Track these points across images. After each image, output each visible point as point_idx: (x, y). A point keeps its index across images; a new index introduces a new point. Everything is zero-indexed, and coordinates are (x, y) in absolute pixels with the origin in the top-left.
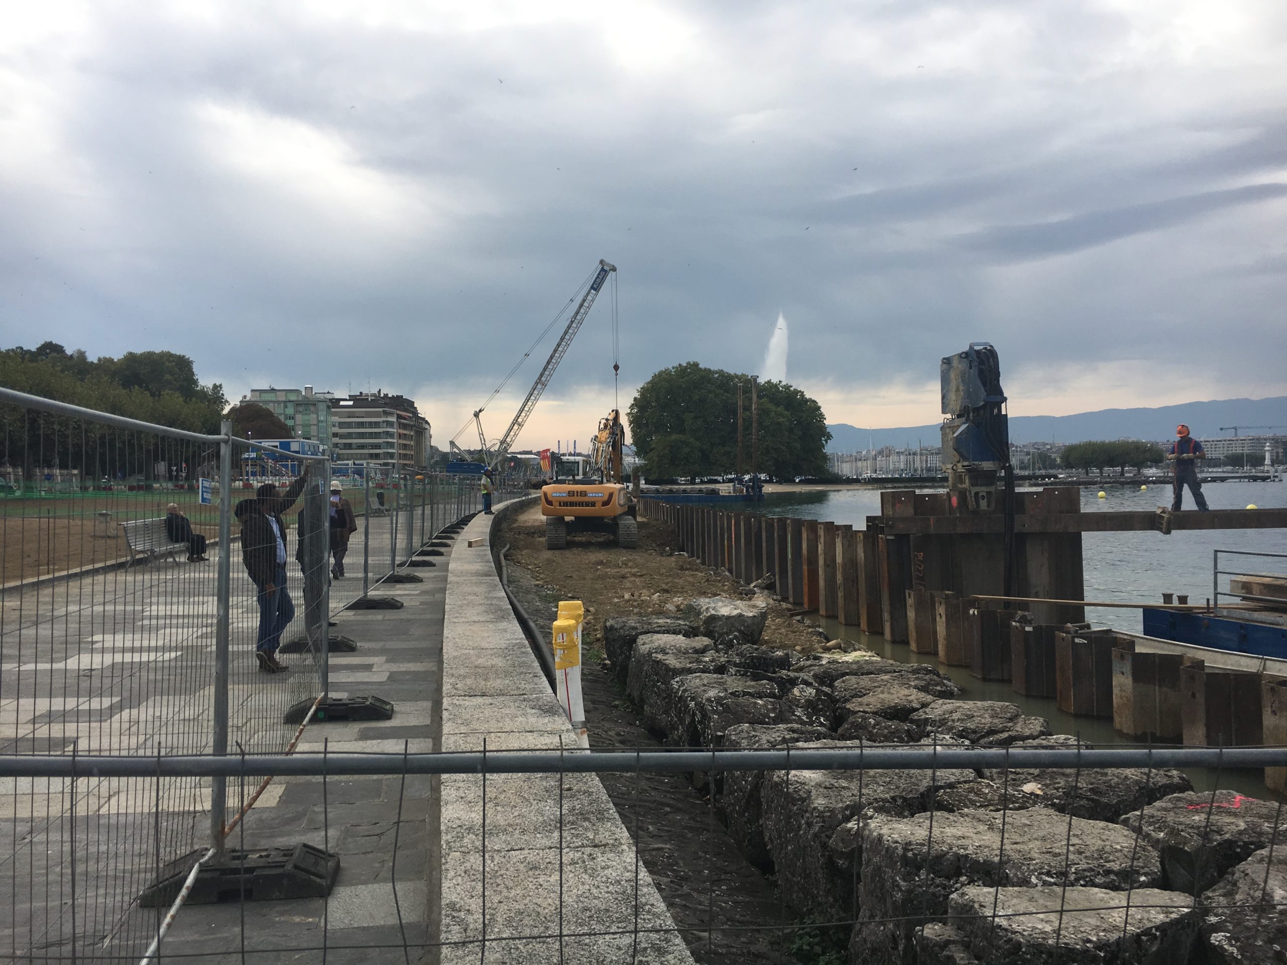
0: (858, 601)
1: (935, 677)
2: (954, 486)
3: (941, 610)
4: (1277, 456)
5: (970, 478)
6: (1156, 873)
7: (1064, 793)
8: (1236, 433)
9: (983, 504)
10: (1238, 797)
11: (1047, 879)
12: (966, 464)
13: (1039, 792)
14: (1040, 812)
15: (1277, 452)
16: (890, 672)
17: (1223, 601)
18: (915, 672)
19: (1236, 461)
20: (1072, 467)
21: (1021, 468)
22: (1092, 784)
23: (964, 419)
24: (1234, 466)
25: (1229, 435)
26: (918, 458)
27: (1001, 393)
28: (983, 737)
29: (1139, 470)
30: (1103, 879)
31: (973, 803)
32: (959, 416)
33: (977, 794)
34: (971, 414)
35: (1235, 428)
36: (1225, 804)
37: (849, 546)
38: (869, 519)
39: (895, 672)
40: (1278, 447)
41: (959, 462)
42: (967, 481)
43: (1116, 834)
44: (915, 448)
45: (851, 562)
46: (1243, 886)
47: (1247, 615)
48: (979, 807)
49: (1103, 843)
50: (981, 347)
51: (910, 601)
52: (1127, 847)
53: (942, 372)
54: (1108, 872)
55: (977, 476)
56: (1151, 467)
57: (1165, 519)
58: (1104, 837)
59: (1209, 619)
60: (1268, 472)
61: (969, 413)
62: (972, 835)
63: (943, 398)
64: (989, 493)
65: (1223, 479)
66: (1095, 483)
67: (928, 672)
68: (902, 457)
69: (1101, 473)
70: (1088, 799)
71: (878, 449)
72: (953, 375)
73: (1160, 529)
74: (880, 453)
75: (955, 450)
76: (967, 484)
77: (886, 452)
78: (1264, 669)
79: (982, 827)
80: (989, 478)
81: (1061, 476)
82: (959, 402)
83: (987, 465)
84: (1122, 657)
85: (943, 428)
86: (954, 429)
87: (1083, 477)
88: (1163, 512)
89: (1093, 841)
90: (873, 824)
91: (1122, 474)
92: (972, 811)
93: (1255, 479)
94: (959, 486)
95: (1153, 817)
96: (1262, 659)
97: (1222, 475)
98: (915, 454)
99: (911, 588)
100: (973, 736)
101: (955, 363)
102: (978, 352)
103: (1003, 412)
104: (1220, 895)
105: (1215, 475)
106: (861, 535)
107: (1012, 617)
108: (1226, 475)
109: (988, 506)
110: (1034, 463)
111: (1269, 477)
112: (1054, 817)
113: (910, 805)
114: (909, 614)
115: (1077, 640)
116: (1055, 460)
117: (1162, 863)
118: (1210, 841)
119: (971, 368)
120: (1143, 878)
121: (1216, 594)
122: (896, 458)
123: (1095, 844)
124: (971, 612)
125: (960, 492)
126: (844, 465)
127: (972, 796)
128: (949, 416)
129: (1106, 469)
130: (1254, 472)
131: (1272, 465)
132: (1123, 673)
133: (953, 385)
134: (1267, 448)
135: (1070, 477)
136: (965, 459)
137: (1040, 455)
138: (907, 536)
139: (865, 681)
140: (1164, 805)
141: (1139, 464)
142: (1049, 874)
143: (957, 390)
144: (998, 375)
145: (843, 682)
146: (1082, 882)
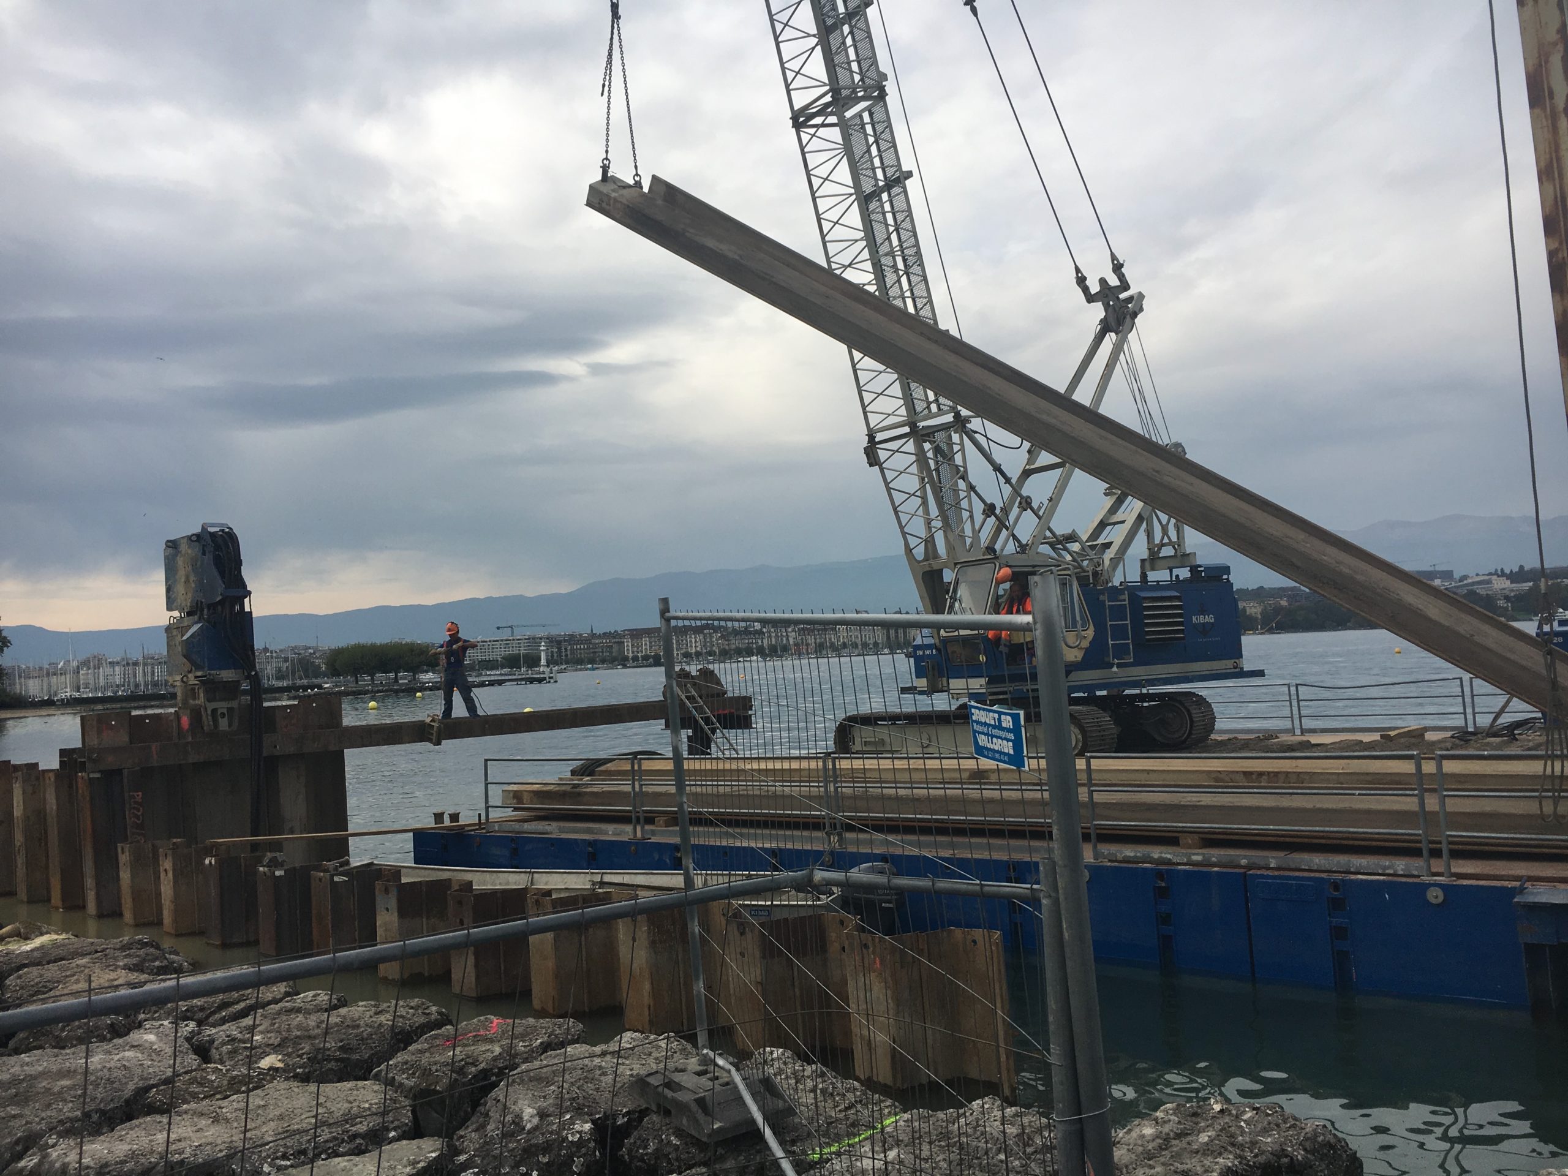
0: (47, 867)
1: (152, 950)
2: (185, 702)
3: (167, 864)
4: (552, 656)
5: (206, 692)
6: (407, 1124)
7: (309, 1059)
8: (513, 632)
9: (223, 724)
10: (496, 1020)
11: (283, 1163)
12: (199, 674)
13: (280, 1065)
14: (279, 1086)
15: (552, 652)
16: (90, 954)
17: (494, 814)
18: (123, 948)
19: (512, 662)
20: (339, 675)
21: (278, 678)
22: (341, 1041)
23: (196, 618)
24: (512, 668)
25: (505, 634)
26: (140, 670)
27: (244, 586)
28: (213, 1013)
29: (414, 676)
30: (348, 1147)
31: (195, 1096)
32: (189, 614)
33: (201, 1084)
34: (205, 611)
35: (511, 627)
36: (482, 1032)
37: (34, 792)
38: (63, 753)
39: (96, 952)
40: (552, 647)
41: (190, 672)
42: (202, 695)
43: (365, 1092)
44: (136, 655)
45: (37, 816)
46: (495, 1115)
47: (517, 826)
48: (202, 1099)
49: (350, 1105)
50: (218, 529)
51: (124, 858)
52: (376, 1104)
53: (166, 558)
54: (355, 1136)
55: (213, 688)
56: (427, 672)
57: (435, 729)
58: (351, 1099)
59: (481, 836)
60: (544, 673)
61: (202, 610)
62: (191, 1134)
63: (168, 590)
64: (230, 710)
65: (500, 683)
66: (366, 693)
67: (145, 945)
68: (117, 669)
69: (373, 680)
70: (337, 1060)
71: (82, 657)
72: (180, 561)
73: (430, 740)
74: (86, 663)
75: (185, 656)
76: (201, 699)
77: (94, 663)
78: (532, 883)
79: (203, 1122)
80: (230, 690)
81: (326, 686)
82: (190, 595)
83: (227, 675)
84: (387, 891)
85: (168, 629)
86: (183, 630)
87: (352, 687)
88: (433, 721)
89: (339, 1106)
90: (54, 1154)
91: (396, 679)
92: (193, 1105)
93: (531, 681)
94: (191, 701)
95: (406, 1063)
96: (530, 872)
97: (500, 678)
98: (136, 664)
99: (125, 839)
100: (201, 1015)
101: (184, 547)
102: (213, 535)
103: (247, 609)
104: (473, 1131)
105: (492, 678)
106: (51, 775)
107: (259, 861)
108: (503, 678)
109: (230, 726)
110: (293, 673)
111: (545, 679)
112: (296, 1090)
113: (110, 1118)
114: (122, 874)
115: (336, 879)
116: (319, 667)
117: (414, 1112)
118: (465, 1075)
119: (204, 554)
120: (392, 1134)
121: (487, 808)
122: (109, 670)
123: (339, 1108)
124: (207, 862)
125: (192, 710)
126: (31, 682)
127: (194, 1088)
128: (176, 614)
129: (377, 675)
130: (530, 674)
131: (548, 666)
132: (387, 910)
133: (181, 574)
134: (542, 648)
135: (337, 686)
136: (198, 668)
137: (300, 661)
138: (119, 772)
139: (52, 971)
140: (419, 1047)
141: (415, 669)
142: (284, 1157)
143: (187, 581)
144: (239, 563)
145: (20, 977)
146: (323, 1156)
